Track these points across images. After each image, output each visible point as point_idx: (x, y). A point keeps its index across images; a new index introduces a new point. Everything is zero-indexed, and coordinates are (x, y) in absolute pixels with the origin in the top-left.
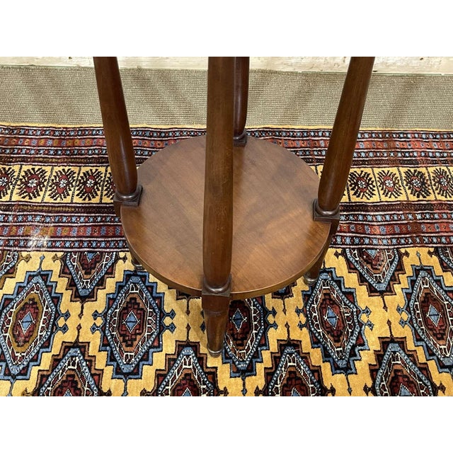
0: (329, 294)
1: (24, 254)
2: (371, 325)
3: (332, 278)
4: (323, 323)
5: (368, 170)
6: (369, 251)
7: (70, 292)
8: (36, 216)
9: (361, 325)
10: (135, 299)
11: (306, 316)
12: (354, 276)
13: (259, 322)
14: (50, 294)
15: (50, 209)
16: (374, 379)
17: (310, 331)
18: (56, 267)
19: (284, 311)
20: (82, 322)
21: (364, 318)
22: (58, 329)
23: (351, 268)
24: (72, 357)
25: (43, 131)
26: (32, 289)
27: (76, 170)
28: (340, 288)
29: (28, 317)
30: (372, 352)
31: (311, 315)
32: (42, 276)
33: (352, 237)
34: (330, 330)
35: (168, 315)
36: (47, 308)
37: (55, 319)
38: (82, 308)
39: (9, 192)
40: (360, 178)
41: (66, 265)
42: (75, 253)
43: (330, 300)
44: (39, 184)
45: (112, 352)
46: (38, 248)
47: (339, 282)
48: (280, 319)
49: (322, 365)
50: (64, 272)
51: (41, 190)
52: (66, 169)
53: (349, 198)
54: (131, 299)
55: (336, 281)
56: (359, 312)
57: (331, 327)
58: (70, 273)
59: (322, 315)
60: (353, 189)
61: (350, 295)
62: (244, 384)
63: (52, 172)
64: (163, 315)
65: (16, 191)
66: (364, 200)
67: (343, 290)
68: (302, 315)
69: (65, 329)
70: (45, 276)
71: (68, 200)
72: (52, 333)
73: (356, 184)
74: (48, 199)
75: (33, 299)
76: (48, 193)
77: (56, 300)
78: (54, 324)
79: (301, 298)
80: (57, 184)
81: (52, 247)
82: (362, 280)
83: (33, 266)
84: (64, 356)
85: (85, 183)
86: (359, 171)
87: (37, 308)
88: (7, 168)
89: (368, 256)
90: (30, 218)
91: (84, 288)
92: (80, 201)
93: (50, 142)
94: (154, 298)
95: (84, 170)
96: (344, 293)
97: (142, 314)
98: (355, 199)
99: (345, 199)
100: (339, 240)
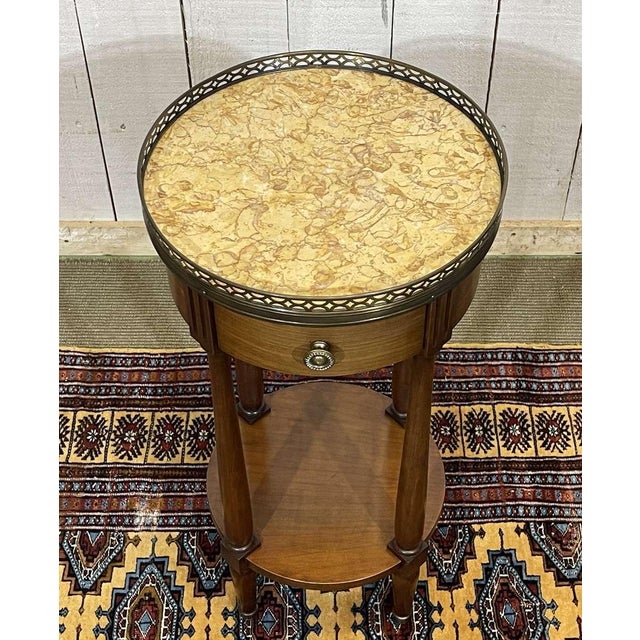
0: (506, 584)
1: (131, 535)
2: (557, 624)
3: (511, 562)
4: (499, 621)
5: (562, 410)
6: (559, 526)
7: (192, 584)
8: (140, 483)
9: (545, 623)
10: (271, 593)
11: (479, 612)
12: (539, 560)
13: (422, 621)
14: (169, 587)
15: (155, 472)
17: (483, 631)
18: (172, 552)
19: (452, 606)
20: (210, 622)
21: (549, 614)
22: (183, 631)
23: (535, 549)
25: (135, 360)
26: (147, 581)
27: (183, 416)
28: (521, 577)
29: (146, 616)
31: (485, 611)
32: (157, 564)
33: (538, 507)
34: (507, 630)
35: (311, 612)
36: (167, 606)
37: (179, 619)
38: (209, 604)
39: (102, 450)
40: (551, 422)
41: (183, 548)
42: (193, 532)
43: (509, 591)
44: (138, 437)
46: (148, 527)
47: (520, 568)
48: (447, 616)
50: (182, 558)
52: (171, 414)
53: (536, 451)
54: (267, 593)
55: (515, 567)
56: (542, 607)
57: (508, 627)
58: (190, 560)
59: (497, 610)
60: (541, 439)
61: (533, 584)
63: (153, 420)
64: (306, 612)
65: (111, 449)
66: (556, 453)
67: (525, 578)
68: (473, 611)
69: (191, 631)
70: (160, 563)
71: (177, 459)
72: (177, 636)
73: (546, 431)
74: (151, 459)
75: (149, 594)
76: (151, 450)
77: (177, 594)
78: (178, 626)
79: (472, 589)
80: (161, 437)
81: (164, 525)
82: (549, 565)
83: (144, 551)
85: (196, 436)
86: (550, 411)
87: (156, 606)
88: (95, 415)
89: (557, 532)
90: (133, 486)
91: (209, 579)
92: (193, 461)
93: (146, 377)
94: (294, 591)
95: (194, 415)
96: (526, 582)
97: (280, 612)
98: (543, 452)
99: (530, 452)
100: (521, 511)
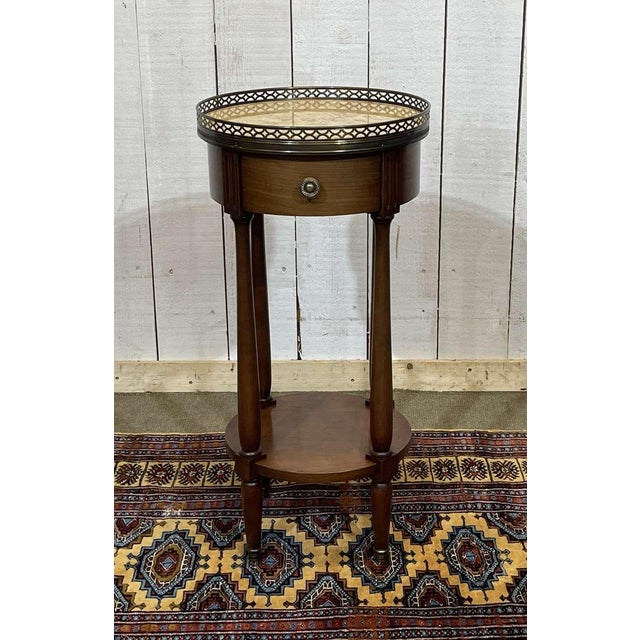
0: (468, 543)
1: (158, 521)
2: (510, 562)
3: (472, 532)
4: (461, 560)
5: (513, 460)
6: (511, 514)
7: (208, 544)
8: (167, 495)
9: (500, 561)
10: (273, 547)
11: (445, 556)
12: (495, 531)
13: (398, 560)
14: (189, 545)
15: (181, 492)
16: (511, 593)
17: (448, 564)
18: (193, 528)
19: (423, 553)
20: (222, 562)
21: (503, 557)
22: (199, 566)
23: (490, 524)
24: (215, 582)
25: (167, 438)
26: (171, 543)
27: (205, 464)
28: (480, 538)
29: (169, 559)
30: (509, 577)
31: (449, 555)
32: (179, 534)
33: (493, 504)
34: (469, 565)
35: (306, 557)
36: (187, 554)
37: (196, 560)
38: (222, 553)
39: (138, 480)
40: (503, 465)
41: (201, 527)
42: (210, 519)
43: (470, 546)
44: (168, 475)
45: (254, 579)
46: (172, 517)
47: (478, 535)
48: (419, 557)
49: (459, 584)
50: (200, 530)
51: (170, 479)
52: (195, 464)
53: (491, 479)
54: (269, 547)
55: (475, 534)
56: (497, 553)
58: (207, 532)
59: (460, 555)
60: (495, 473)
61: (490, 543)
62: (383, 597)
63: (179, 465)
64: (301, 557)
65: (145, 478)
66: (507, 480)
67: (482, 539)
68: (440, 555)
69: (206, 566)
70: (183, 534)
71: (199, 484)
72: (194, 568)
73: (499, 470)
74: (177, 484)
75: (172, 549)
76: (177, 480)
77: (196, 549)
78: (195, 564)
79: (440, 545)
80: (186, 474)
81: (185, 516)
82: (502, 533)
83: (171, 526)
84: (207, 581)
86: (502, 461)
87: (177, 555)
88: (133, 464)
89: (509, 517)
90: (161, 498)
91: (222, 541)
92: (212, 484)
93: (176, 446)
94: (293, 546)
95: (212, 464)
96: (484, 541)
97: (280, 557)
98: (496, 479)
99: (487, 479)
100: (479, 506)
